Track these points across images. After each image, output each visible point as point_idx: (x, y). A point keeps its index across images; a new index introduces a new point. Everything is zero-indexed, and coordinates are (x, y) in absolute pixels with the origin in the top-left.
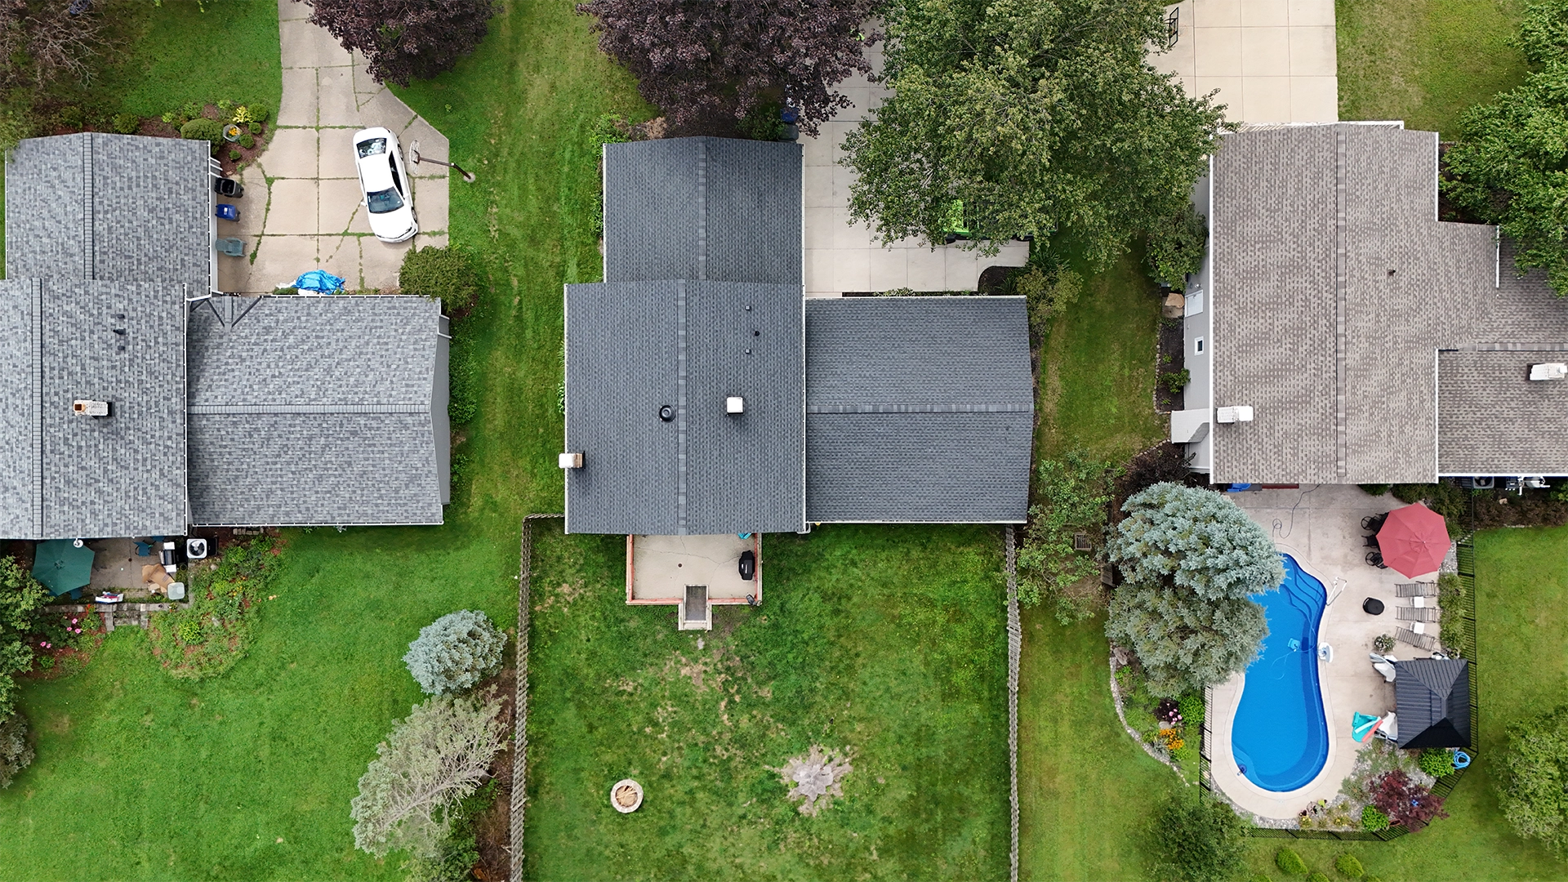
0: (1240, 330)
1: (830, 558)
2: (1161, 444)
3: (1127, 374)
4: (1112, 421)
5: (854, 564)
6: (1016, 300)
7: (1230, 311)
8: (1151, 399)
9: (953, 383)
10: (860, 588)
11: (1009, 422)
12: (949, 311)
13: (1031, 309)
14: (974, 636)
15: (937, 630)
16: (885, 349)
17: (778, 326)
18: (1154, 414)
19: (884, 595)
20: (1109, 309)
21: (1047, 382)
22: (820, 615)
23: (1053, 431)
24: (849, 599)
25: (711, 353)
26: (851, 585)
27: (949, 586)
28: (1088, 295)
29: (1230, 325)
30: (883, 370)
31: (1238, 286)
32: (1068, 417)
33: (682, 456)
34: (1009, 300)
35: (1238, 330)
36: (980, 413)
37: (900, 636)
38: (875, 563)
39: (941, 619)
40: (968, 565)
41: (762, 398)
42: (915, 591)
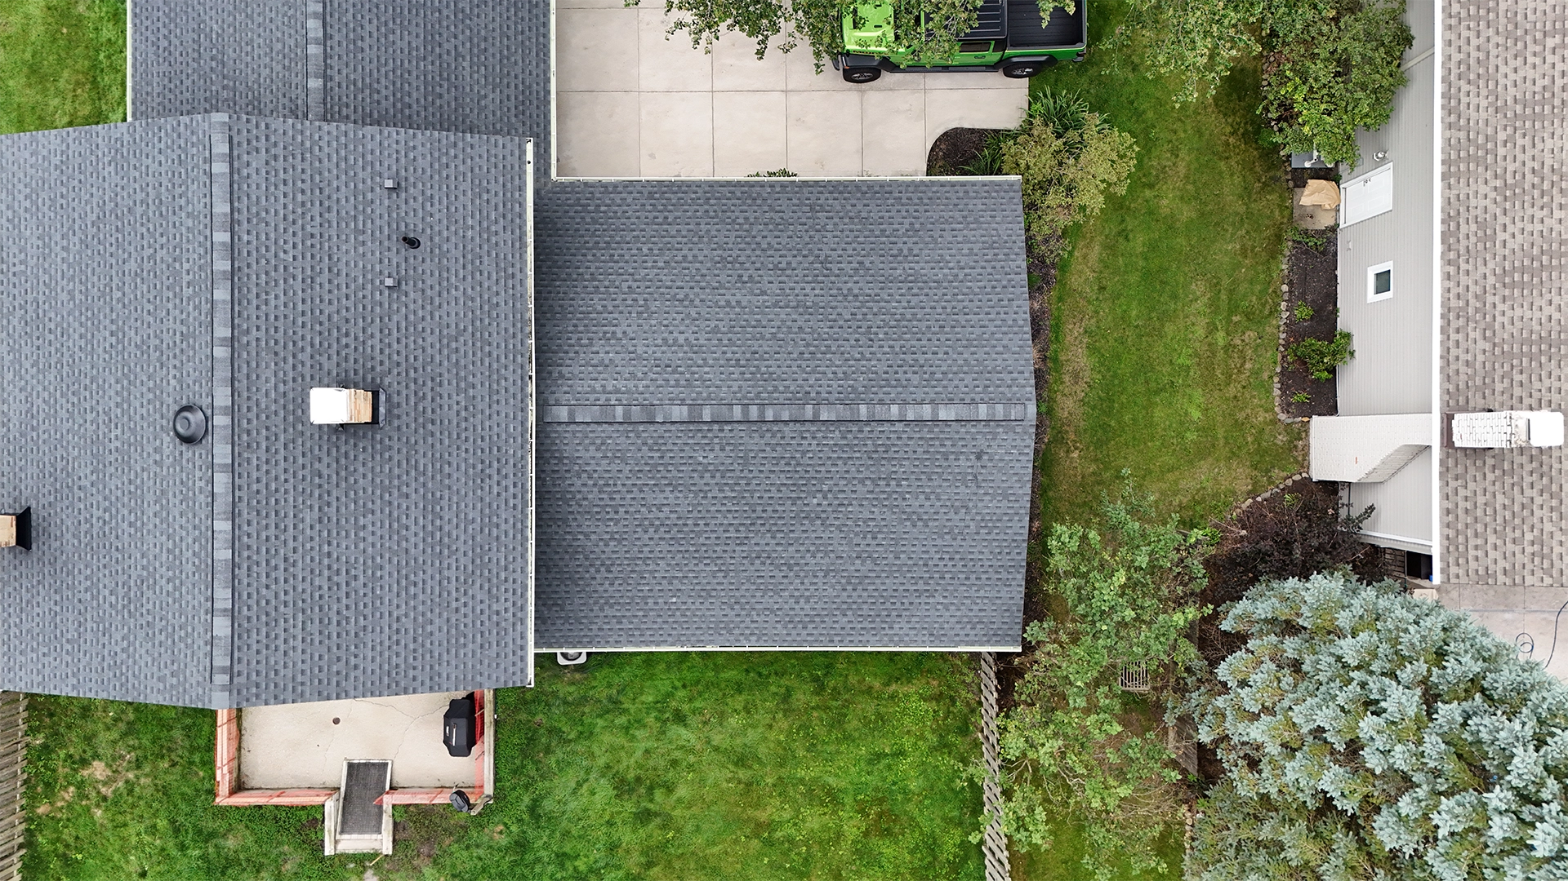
0: (1507, 236)
1: (632, 708)
2: (1289, 482)
3: (1221, 343)
4: (1191, 436)
5: (680, 718)
6: (999, 184)
7: (1482, 195)
8: (1269, 391)
9: (863, 357)
10: (690, 767)
11: (982, 443)
12: (860, 207)
13: (1030, 207)
14: (917, 863)
15: (844, 851)
16: (721, 286)
17: (466, 228)
18: (1275, 422)
19: (740, 782)
20: (1187, 213)
21: (1062, 357)
22: (610, 824)
23: (1075, 455)
24: (669, 789)
25: (298, 286)
26: (674, 763)
27: (870, 762)
28: (1144, 185)
29: (1482, 225)
30: (716, 330)
31: (1502, 136)
32: (1105, 427)
33: (223, 526)
34: (984, 184)
35: (1501, 236)
36: (919, 422)
37: (771, 864)
38: (722, 716)
39: (853, 828)
40: (907, 720)
41: (427, 389)
42: (801, 773)
